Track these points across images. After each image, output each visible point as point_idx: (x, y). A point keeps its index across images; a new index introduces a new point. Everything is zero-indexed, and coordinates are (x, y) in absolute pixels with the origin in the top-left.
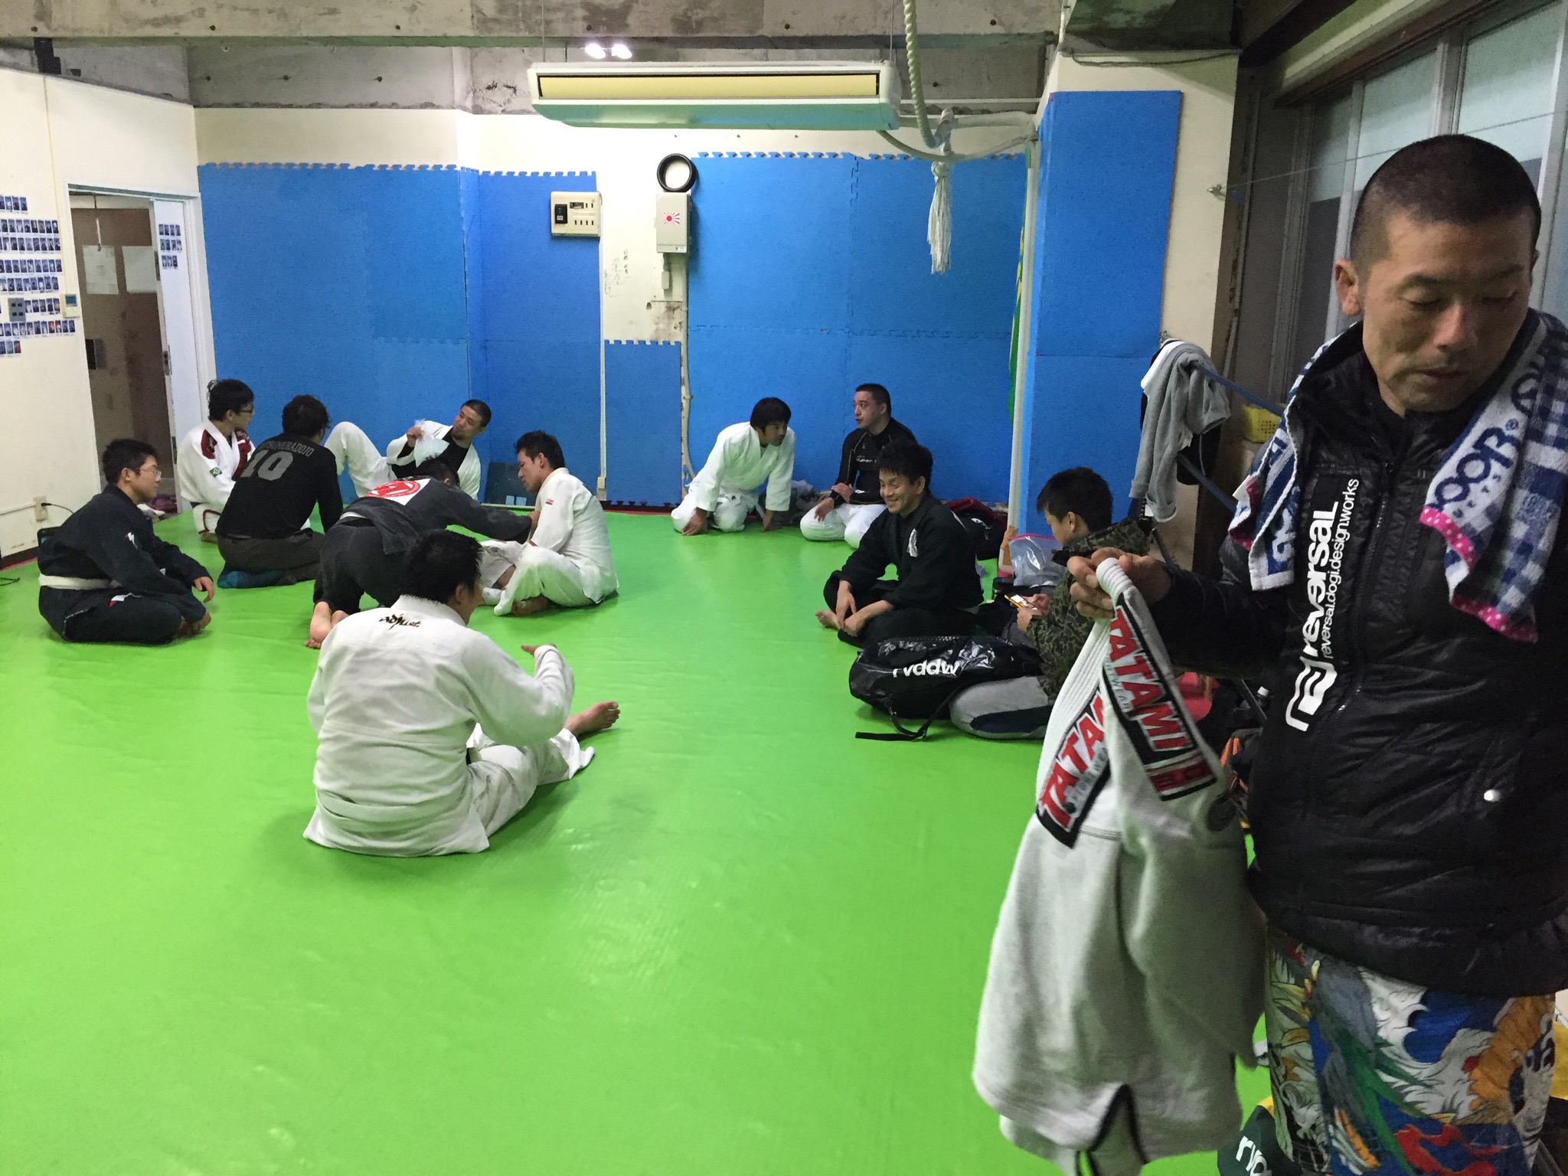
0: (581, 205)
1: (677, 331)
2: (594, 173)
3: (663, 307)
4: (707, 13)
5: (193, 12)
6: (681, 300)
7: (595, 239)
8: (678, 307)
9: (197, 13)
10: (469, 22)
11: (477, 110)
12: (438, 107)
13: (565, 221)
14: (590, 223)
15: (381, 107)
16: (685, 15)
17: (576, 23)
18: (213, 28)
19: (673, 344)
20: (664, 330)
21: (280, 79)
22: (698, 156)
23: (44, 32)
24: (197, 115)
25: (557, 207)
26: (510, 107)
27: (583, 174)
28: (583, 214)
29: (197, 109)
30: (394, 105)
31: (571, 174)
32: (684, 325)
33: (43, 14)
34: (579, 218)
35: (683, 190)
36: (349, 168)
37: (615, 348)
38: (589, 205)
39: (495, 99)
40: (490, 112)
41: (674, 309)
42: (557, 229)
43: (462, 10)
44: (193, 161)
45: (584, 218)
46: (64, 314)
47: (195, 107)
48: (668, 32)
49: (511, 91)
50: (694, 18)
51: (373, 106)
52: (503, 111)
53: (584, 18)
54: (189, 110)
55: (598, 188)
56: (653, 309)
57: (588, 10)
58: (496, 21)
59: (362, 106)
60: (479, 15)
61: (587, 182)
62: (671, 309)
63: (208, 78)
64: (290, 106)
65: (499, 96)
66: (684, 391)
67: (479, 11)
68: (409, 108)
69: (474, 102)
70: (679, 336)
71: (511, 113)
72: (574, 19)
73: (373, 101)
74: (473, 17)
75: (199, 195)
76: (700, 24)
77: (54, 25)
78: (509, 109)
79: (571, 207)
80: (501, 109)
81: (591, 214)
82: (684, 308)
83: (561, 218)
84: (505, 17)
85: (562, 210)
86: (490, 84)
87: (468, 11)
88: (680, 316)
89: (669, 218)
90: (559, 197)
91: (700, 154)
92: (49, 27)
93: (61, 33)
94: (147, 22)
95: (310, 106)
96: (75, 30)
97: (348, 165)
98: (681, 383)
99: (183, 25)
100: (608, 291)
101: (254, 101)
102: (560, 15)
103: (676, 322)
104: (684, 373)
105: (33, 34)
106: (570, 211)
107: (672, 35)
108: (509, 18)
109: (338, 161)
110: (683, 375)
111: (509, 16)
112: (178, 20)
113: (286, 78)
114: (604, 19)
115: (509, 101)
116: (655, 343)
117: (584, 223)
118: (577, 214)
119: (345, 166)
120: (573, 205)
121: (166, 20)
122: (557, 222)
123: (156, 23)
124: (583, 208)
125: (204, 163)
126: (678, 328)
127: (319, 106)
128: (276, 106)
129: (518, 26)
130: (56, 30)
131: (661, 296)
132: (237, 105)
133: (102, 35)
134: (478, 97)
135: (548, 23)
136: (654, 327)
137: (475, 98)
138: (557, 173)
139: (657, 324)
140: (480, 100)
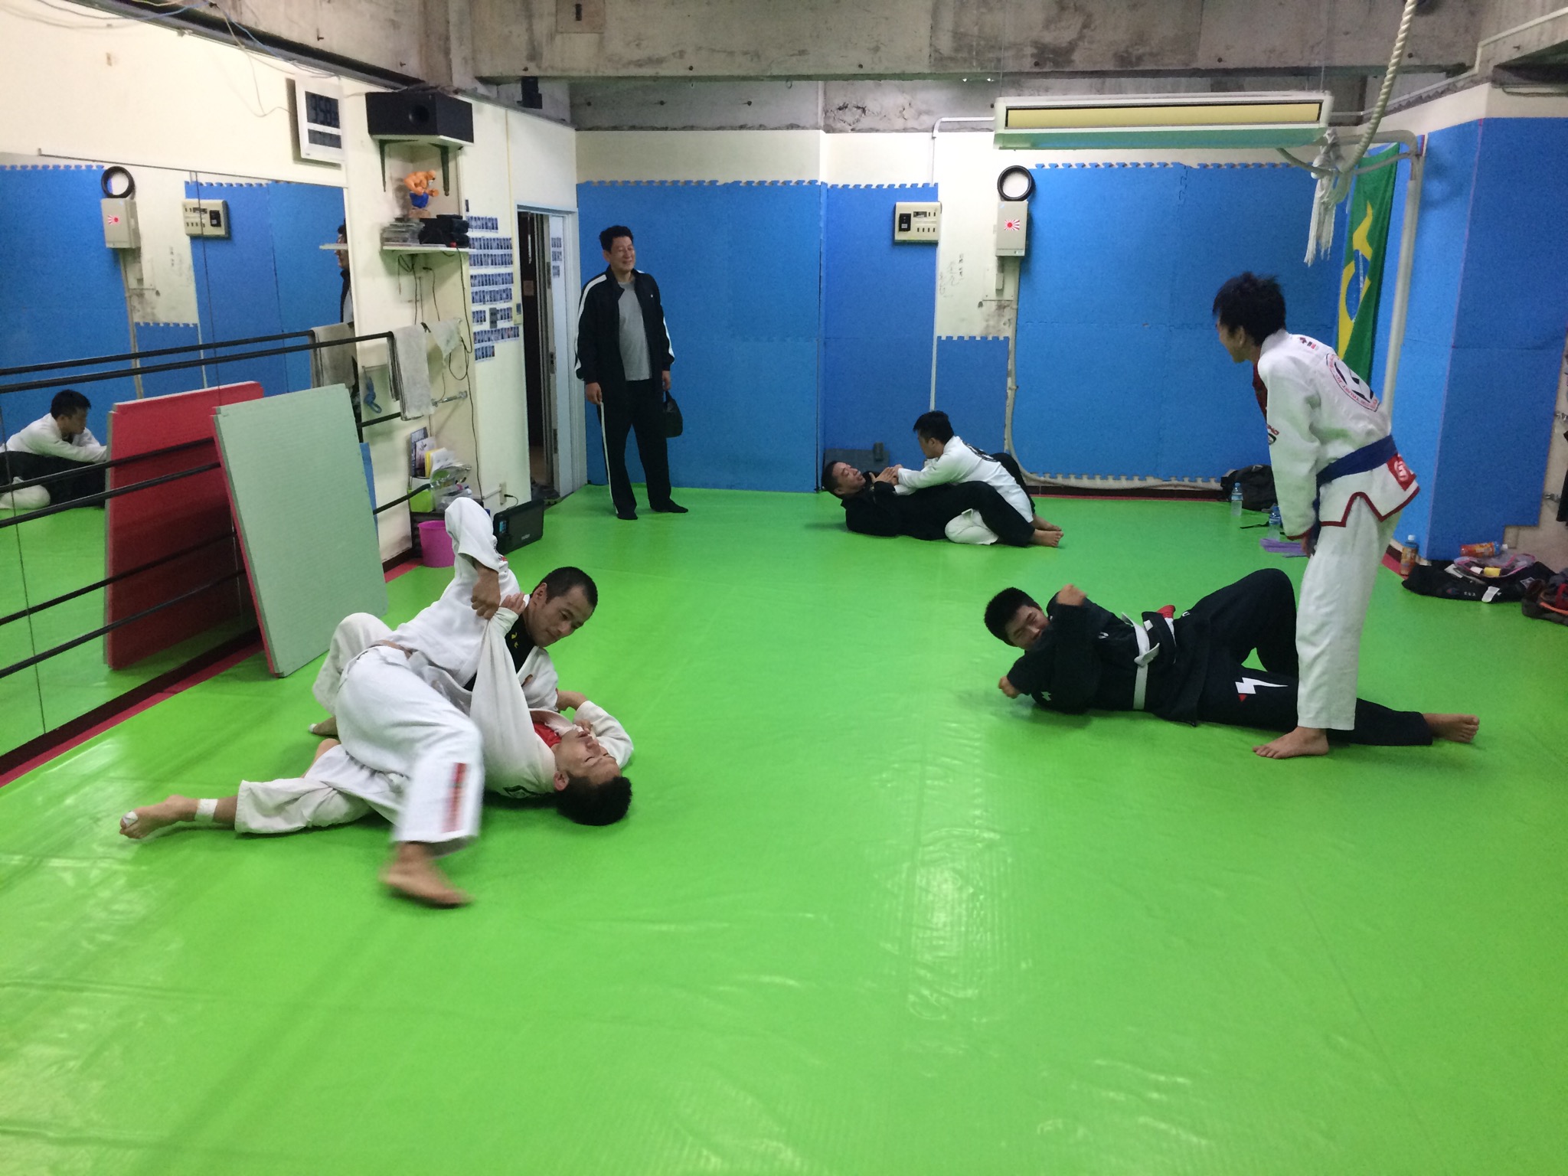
0: (924, 214)
1: (1006, 327)
2: (936, 185)
3: (994, 305)
4: (1147, 49)
5: (674, 54)
6: (1012, 298)
7: (934, 244)
8: (1008, 306)
9: (678, 54)
10: (926, 61)
11: (829, 129)
12: (803, 128)
13: (908, 229)
14: (931, 230)
15: (750, 128)
16: (1127, 52)
17: (1024, 60)
18: (691, 68)
19: (1001, 338)
20: (994, 327)
21: (656, 104)
22: (1035, 168)
23: (534, 72)
24: (577, 138)
25: (902, 216)
26: (859, 126)
27: (925, 185)
28: (926, 222)
29: (578, 132)
30: (762, 127)
31: (914, 186)
32: (1014, 321)
33: (534, 55)
34: (921, 225)
35: (1021, 199)
36: (718, 184)
37: (947, 344)
38: (932, 214)
39: (845, 118)
40: (841, 131)
41: (1005, 307)
42: (900, 236)
43: (920, 51)
44: (573, 180)
45: (926, 226)
46: (515, 321)
47: (577, 130)
48: (1109, 66)
49: (860, 111)
50: (1135, 53)
51: (742, 127)
52: (853, 130)
53: (1033, 55)
54: (569, 134)
55: (940, 198)
56: (984, 308)
57: (1036, 47)
58: (952, 59)
59: (733, 128)
60: (937, 55)
61: (929, 192)
62: (1001, 307)
63: (589, 104)
64: (666, 129)
65: (849, 116)
66: (1010, 382)
67: (937, 51)
68: (776, 129)
69: (825, 122)
70: (1008, 332)
71: (860, 131)
72: (1024, 56)
73: (742, 123)
74: (930, 56)
75: (576, 210)
76: (1140, 59)
77: (545, 63)
78: (857, 129)
79: (915, 216)
80: (851, 128)
81: (933, 222)
82: (1015, 306)
83: (904, 226)
84: (960, 55)
85: (906, 219)
86: (841, 105)
87: (926, 51)
88: (1009, 314)
89: (1010, 225)
90: (904, 207)
91: (1037, 166)
92: (539, 67)
93: (549, 73)
94: (630, 63)
95: (684, 128)
96: (563, 70)
97: (717, 181)
98: (1008, 374)
99: (664, 65)
100: (942, 292)
101: (630, 124)
102: (1010, 53)
103: (1005, 319)
104: (1010, 366)
105: (523, 74)
106: (913, 219)
107: (1112, 68)
108: (964, 56)
109: (707, 178)
110: (1009, 367)
111: (965, 55)
112: (660, 61)
113: (662, 103)
114: (1051, 56)
115: (858, 121)
116: (984, 338)
117: (926, 230)
118: (920, 222)
119: (713, 183)
120: (917, 214)
121: (651, 61)
122: (901, 229)
123: (639, 64)
124: (926, 216)
125: (583, 180)
126: (1008, 325)
127: (692, 128)
128: (654, 129)
129: (971, 63)
130: (546, 69)
131: (993, 295)
132: (615, 128)
133: (588, 74)
134: (829, 117)
135: (999, 60)
136: (984, 324)
137: (826, 117)
138: (900, 186)
139: (987, 321)
140: (831, 120)
